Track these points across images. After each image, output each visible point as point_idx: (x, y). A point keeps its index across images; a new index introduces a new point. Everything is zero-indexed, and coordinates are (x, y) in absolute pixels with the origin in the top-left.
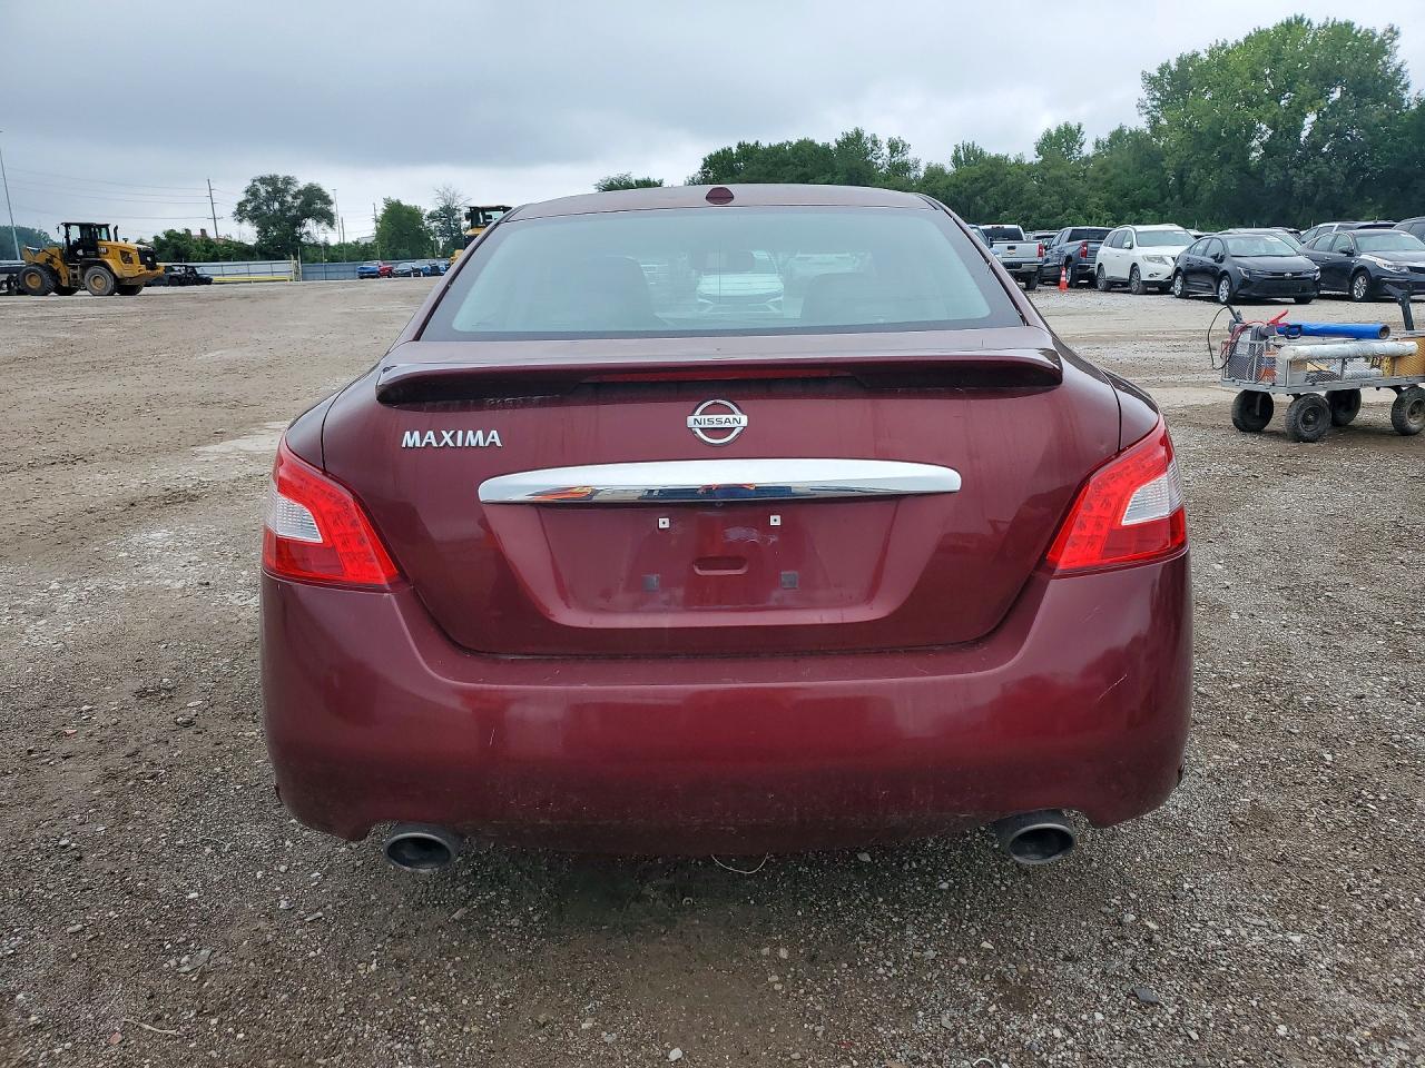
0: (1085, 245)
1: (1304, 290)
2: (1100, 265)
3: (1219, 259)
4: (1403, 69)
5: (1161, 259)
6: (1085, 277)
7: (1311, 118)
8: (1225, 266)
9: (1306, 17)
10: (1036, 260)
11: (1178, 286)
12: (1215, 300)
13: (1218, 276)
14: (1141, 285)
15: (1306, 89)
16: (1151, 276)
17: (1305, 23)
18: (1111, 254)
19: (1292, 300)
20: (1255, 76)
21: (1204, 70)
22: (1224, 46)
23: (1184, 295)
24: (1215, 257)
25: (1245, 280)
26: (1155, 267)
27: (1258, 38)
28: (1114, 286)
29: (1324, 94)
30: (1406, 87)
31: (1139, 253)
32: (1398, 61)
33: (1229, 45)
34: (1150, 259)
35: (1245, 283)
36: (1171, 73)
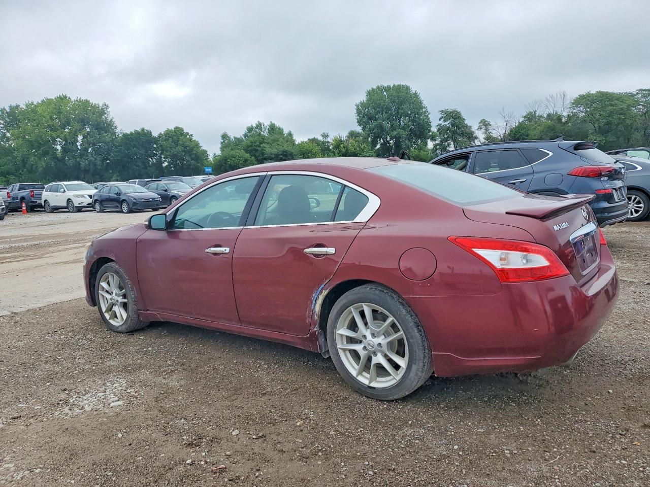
0: (32, 191)
1: (157, 205)
2: (46, 201)
3: (119, 194)
4: (113, 120)
5: (83, 196)
6: (35, 207)
7: (80, 138)
8: (122, 197)
9: (68, 96)
10: (7, 199)
11: (97, 206)
12: (122, 212)
13: (121, 202)
14: (75, 208)
15: (77, 126)
16: (79, 204)
17: (68, 98)
18: (52, 195)
19: (151, 210)
20: (51, 118)
21: (23, 113)
22: (32, 104)
23: (102, 211)
24: (117, 194)
25: (134, 203)
26: (81, 200)
27: (47, 103)
28: (56, 210)
29: (84, 128)
30: (116, 128)
31: (70, 194)
32: (111, 117)
33: (35, 103)
34: (77, 196)
35: (135, 204)
36: (7, 112)
